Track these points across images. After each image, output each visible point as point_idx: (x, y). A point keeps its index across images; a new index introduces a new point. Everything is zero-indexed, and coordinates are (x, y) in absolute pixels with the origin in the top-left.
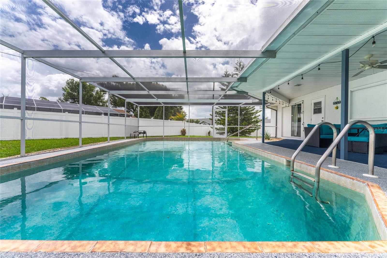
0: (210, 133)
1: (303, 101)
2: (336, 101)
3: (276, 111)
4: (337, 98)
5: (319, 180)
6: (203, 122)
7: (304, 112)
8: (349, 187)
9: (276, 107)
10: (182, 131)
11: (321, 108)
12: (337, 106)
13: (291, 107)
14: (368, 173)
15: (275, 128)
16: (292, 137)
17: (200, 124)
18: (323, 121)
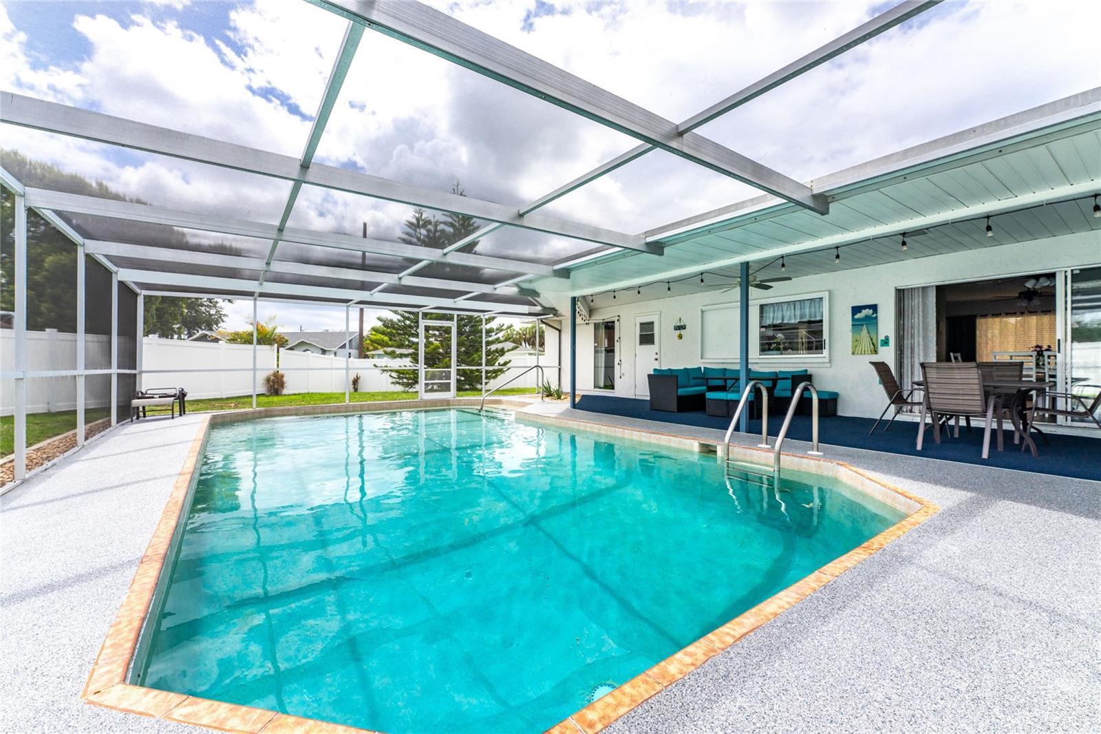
0: (360, 381)
1: (619, 316)
2: (678, 324)
3: (560, 331)
4: (680, 319)
5: (779, 468)
6: (302, 343)
7: (621, 339)
8: (814, 471)
9: (559, 323)
10: (268, 380)
11: (653, 334)
12: (680, 334)
13: (593, 325)
14: (813, 450)
15: (558, 369)
16: (596, 389)
17: (291, 349)
18: (656, 359)
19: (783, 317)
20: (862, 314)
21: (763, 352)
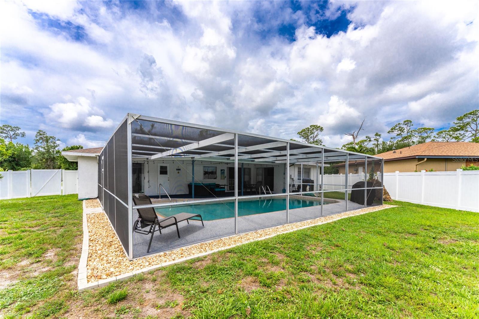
2: (178, 168)
7: (150, 172)
11: (167, 171)
18: (168, 180)
19: (208, 170)
20: (222, 171)
21: (204, 178)
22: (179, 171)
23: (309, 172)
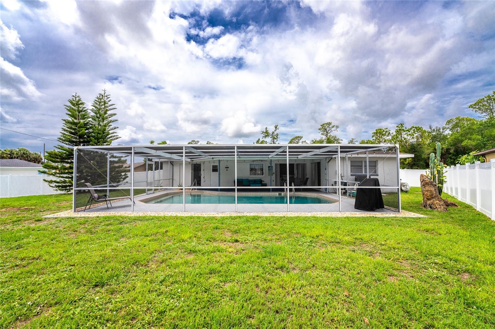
1: (204, 162)
2: (227, 167)
3: (172, 166)
7: (205, 170)
11: (217, 169)
13: (191, 164)
15: (172, 180)
19: (254, 167)
20: (270, 168)
21: (251, 175)
22: (228, 169)
23: (375, 166)
